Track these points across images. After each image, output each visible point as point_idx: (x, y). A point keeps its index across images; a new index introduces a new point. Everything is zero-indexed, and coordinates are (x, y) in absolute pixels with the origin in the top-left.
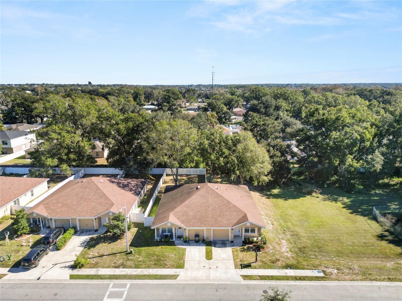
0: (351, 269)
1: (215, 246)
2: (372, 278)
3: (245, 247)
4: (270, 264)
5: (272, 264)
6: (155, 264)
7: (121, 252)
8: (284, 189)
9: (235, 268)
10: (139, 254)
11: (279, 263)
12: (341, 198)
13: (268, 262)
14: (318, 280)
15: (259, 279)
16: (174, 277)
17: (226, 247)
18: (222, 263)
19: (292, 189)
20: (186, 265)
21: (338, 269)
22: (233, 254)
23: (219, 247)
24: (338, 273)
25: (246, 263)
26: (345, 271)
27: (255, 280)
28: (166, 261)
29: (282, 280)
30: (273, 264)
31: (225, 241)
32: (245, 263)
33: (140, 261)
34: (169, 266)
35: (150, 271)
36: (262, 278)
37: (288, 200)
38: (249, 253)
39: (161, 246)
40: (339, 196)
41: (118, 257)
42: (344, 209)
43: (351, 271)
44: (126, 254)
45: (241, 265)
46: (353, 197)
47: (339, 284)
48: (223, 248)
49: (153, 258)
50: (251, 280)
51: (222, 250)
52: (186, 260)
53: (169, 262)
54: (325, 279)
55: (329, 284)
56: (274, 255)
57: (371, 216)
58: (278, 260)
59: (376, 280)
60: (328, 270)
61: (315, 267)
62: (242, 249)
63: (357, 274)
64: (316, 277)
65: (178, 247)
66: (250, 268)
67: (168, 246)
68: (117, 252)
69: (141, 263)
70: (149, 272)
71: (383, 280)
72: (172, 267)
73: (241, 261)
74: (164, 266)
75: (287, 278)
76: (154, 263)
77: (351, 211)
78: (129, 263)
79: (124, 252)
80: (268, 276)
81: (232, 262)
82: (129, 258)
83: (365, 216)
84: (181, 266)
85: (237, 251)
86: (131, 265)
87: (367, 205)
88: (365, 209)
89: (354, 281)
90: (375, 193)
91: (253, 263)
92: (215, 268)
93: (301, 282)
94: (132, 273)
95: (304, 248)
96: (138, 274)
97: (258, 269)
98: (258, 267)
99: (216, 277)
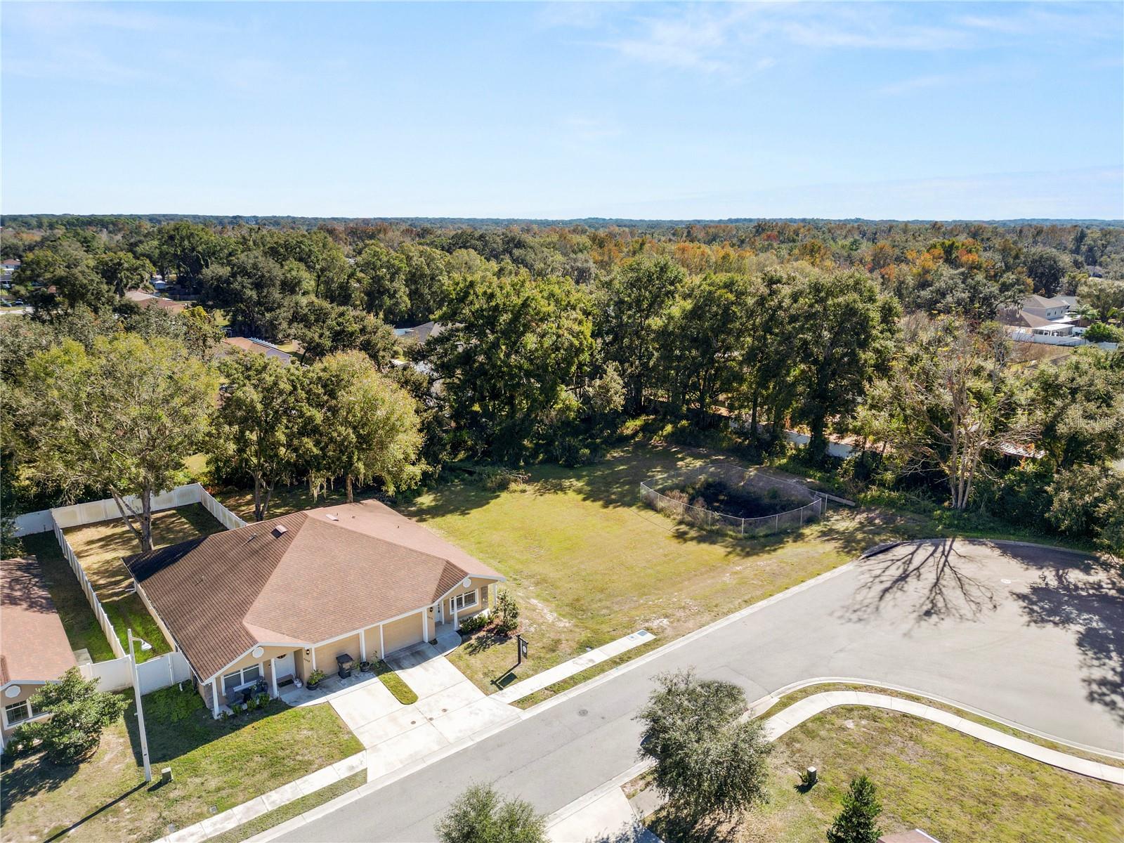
0: (684, 608)
1: (401, 668)
2: (725, 611)
3: (473, 641)
4: (548, 656)
5: (554, 654)
6: (274, 776)
7: (123, 793)
8: (441, 491)
9: (487, 695)
10: (195, 772)
11: (564, 647)
12: (566, 483)
13: (542, 655)
14: (653, 649)
15: (551, 696)
16: (356, 780)
17: (430, 658)
18: (448, 696)
19: (457, 486)
20: (364, 740)
21: (666, 616)
22: (459, 668)
23: (413, 665)
24: (672, 623)
25: (501, 675)
26: (678, 614)
27: (545, 699)
28: (297, 754)
29: (595, 676)
30: (553, 652)
31: (414, 646)
32: (499, 675)
33: (219, 790)
34: (317, 761)
35: (272, 799)
36: (555, 689)
37: (468, 514)
38: (490, 651)
39: (250, 726)
40: (561, 478)
41: (128, 810)
42: (588, 503)
43: (687, 611)
44: (150, 790)
45: (493, 682)
46: (584, 473)
47: (688, 642)
48: (424, 664)
49: (252, 765)
50: (536, 703)
51: (426, 670)
52: (352, 727)
53: (310, 752)
54: (660, 643)
55: (672, 649)
56: (543, 635)
57: (640, 504)
58: (558, 642)
59: (730, 612)
60: (655, 624)
61: (629, 628)
62: (470, 649)
63: (699, 613)
64: (644, 645)
65: (303, 709)
66: (516, 680)
67: (270, 717)
68: (110, 801)
69: (224, 793)
70: (273, 802)
71: (740, 608)
72: (330, 759)
73: (485, 674)
74: (305, 768)
75: (600, 669)
76: (266, 774)
77: (601, 503)
78: (182, 810)
79: (135, 790)
80: (564, 681)
81: (469, 685)
82: (172, 795)
83: (630, 505)
84: (352, 747)
85: (460, 657)
86: (199, 811)
87: (617, 483)
88: (621, 493)
89: (704, 626)
90: (614, 457)
91: (515, 667)
92: (442, 713)
93: (628, 666)
94: (223, 828)
95: (578, 600)
96: (244, 821)
97: (532, 675)
98: (531, 672)
99: (460, 731)
